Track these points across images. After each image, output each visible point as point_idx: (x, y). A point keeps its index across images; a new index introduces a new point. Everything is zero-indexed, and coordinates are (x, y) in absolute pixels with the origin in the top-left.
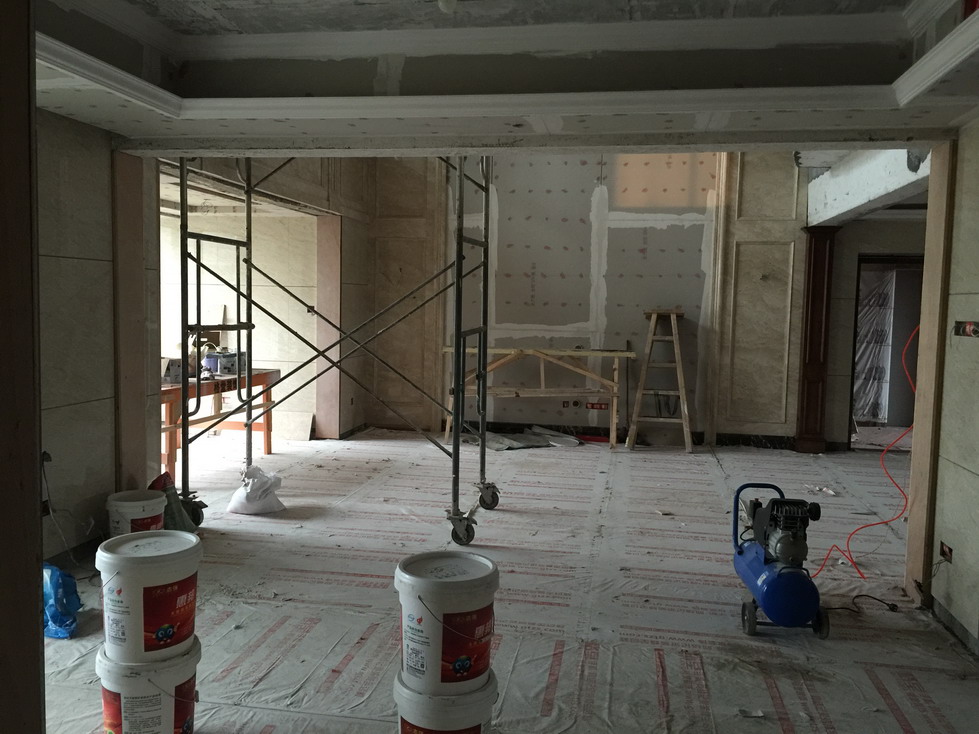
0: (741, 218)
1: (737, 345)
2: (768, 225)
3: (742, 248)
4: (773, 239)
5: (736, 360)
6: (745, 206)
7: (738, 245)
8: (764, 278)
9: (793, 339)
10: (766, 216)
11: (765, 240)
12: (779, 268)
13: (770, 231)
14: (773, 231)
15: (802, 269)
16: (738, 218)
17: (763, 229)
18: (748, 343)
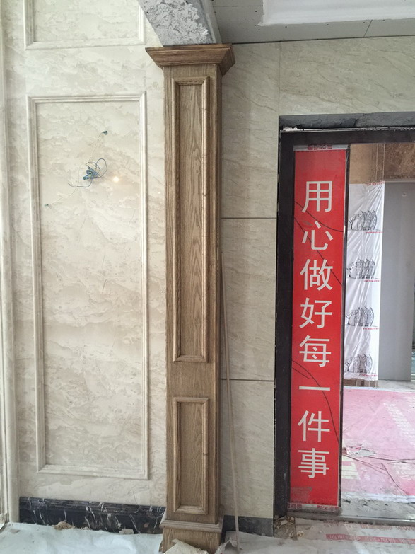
0: (35, 45)
1: (49, 318)
2: (89, 57)
3: (43, 112)
4: (102, 91)
7: (35, 105)
8: (92, 175)
9: (154, 304)
10: (86, 38)
11: (86, 91)
12: (121, 154)
13: (94, 70)
14: (100, 71)
15: (162, 155)
16: (28, 45)
17: (81, 66)
18: (71, 313)
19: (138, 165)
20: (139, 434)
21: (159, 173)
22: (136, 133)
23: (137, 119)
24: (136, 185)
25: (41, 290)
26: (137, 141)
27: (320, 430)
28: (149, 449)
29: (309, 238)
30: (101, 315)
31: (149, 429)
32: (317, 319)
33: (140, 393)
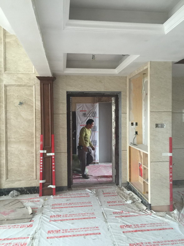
0: (6, 72)
1: (9, 140)
2: (20, 76)
3: (8, 88)
4: (24, 84)
5: (9, 149)
6: (8, 66)
7: (6, 86)
8: (21, 104)
9: (37, 135)
10: (19, 71)
11: (19, 84)
12: (28, 99)
13: (22, 79)
14: (23, 79)
15: (40, 99)
16: (4, 72)
17: (18, 78)
18: (15, 138)
19: (33, 101)
20: (33, 168)
21: (39, 104)
22: (33, 94)
23: (33, 91)
24: (32, 106)
25: (6, 132)
26: (33, 96)
28: (36, 172)
30: (23, 138)
31: (36, 167)
33: (34, 158)
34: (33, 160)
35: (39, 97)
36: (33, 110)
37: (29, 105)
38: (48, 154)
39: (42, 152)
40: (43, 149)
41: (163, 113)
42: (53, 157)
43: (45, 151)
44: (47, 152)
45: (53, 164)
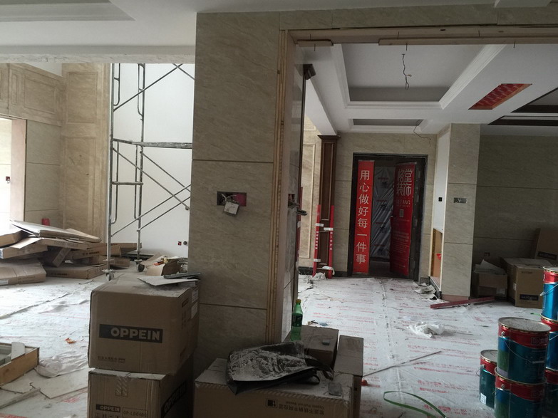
15: (320, 162)
19: (312, 164)
21: (318, 167)
23: (312, 151)
24: (311, 170)
26: (312, 158)
27: (363, 248)
28: (310, 249)
29: (362, 188)
31: (310, 243)
32: (364, 213)
34: (308, 235)
35: (319, 160)
36: (311, 175)
37: (307, 168)
38: (325, 229)
39: (318, 225)
40: (320, 222)
41: (465, 186)
42: (331, 233)
43: (322, 225)
44: (324, 226)
45: (331, 241)
